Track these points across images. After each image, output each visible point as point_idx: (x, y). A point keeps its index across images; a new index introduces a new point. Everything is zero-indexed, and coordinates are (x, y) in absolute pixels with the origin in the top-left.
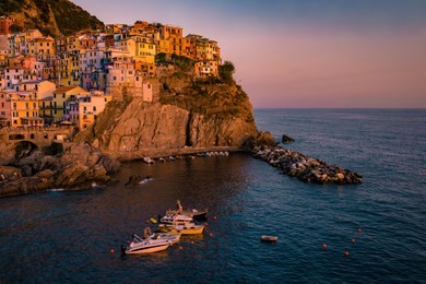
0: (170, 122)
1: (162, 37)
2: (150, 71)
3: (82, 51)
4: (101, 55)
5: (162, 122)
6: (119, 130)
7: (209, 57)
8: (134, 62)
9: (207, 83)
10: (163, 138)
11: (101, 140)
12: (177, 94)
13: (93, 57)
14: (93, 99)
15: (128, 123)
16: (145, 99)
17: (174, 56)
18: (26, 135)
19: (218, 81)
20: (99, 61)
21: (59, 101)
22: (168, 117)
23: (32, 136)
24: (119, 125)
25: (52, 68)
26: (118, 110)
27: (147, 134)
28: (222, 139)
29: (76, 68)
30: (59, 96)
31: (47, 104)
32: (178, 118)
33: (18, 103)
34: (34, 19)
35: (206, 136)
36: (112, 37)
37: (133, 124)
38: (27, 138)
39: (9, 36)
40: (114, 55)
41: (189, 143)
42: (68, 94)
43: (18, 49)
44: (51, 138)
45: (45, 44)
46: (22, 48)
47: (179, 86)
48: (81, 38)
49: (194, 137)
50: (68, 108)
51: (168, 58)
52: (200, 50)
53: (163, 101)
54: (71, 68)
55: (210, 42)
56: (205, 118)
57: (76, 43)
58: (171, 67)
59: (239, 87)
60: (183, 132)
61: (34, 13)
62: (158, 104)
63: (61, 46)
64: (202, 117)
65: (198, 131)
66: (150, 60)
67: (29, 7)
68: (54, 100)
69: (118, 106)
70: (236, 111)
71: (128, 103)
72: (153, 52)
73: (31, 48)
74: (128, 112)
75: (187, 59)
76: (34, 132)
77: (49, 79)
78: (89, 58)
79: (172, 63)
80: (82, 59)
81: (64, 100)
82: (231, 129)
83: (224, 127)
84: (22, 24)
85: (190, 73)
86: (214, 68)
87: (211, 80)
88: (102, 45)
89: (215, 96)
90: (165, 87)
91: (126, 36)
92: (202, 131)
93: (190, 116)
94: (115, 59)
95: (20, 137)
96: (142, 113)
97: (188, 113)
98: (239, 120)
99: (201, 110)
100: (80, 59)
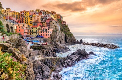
0: (63, 37)
3: (33, 16)
9: (66, 27)
14: (50, 29)
20: (40, 19)
21: (34, 30)
22: (63, 35)
24: (57, 37)
25: (21, 20)
26: (56, 33)
27: (61, 40)
28: (73, 41)
35: (70, 40)
40: (48, 17)
42: (38, 28)
48: (29, 12)
49: (67, 41)
50: (38, 32)
54: (29, 21)
56: (68, 36)
62: (61, 32)
71: (57, 31)
78: (36, 18)
81: (36, 30)
85: (62, 24)
96: (59, 34)
99: (67, 34)
100: (33, 18)
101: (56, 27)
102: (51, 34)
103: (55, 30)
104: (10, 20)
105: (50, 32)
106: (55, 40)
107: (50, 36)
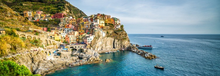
0: (109, 42)
1: (105, 18)
2: (104, 28)
3: (85, 23)
4: (90, 24)
5: (107, 42)
6: (97, 45)
7: (118, 23)
8: (99, 26)
9: (118, 31)
10: (108, 47)
11: (93, 48)
12: (111, 34)
13: (88, 25)
14: (90, 37)
15: (99, 43)
16: (103, 36)
17: (109, 24)
18: (74, 46)
19: (120, 31)
20: (89, 26)
21: (81, 37)
22: (109, 41)
23: (76, 47)
24: (97, 43)
25: (77, 27)
26: (97, 39)
27: (104, 46)
28: (122, 46)
29: (83, 27)
30: (81, 36)
31: (77, 38)
32: (111, 41)
33: (71, 38)
34: (68, 13)
35: (119, 46)
36: (93, 18)
37: (101, 43)
38: (74, 48)
39: (64, 18)
40: (94, 24)
41: (114, 47)
42: (83, 35)
43: (66, 22)
44: (80, 47)
45: (74, 21)
46: (67, 22)
47: (111, 32)
48: (84, 19)
49: (115, 46)
50: (83, 39)
51: (108, 24)
52: (116, 22)
53: (108, 36)
54: (82, 27)
55: (118, 19)
56: (118, 41)
57: (83, 20)
58: (109, 27)
59: (125, 31)
60: (112, 45)
61: (68, 11)
62: (106, 37)
63: (78, 21)
64: (117, 40)
65: (116, 44)
66: (104, 25)
67: (67, 9)
68: (79, 37)
69: (97, 38)
70: (126, 39)
71: (99, 37)
72: (104, 23)
73: (70, 22)
74: (99, 40)
75: (112, 25)
76: (76, 46)
77: (76, 30)
78: (87, 25)
79: (109, 26)
80: (85, 25)
81: (82, 37)
82: (125, 43)
83: (123, 43)
84: (66, 15)
85: (113, 28)
86: (120, 26)
87: (119, 30)
88: (90, 21)
89: (120, 35)
90: (108, 33)
91: (96, 18)
92: (117, 44)
93: (114, 40)
94: (95, 25)
95: (73, 47)
96: (103, 40)
97: (113, 39)
98: (127, 41)
99: (117, 39)
100: (84, 25)
101: (98, 33)
102: (91, 40)
103: (97, 36)
104: (68, 28)
105: (91, 39)
106: (94, 46)
107: (90, 43)
